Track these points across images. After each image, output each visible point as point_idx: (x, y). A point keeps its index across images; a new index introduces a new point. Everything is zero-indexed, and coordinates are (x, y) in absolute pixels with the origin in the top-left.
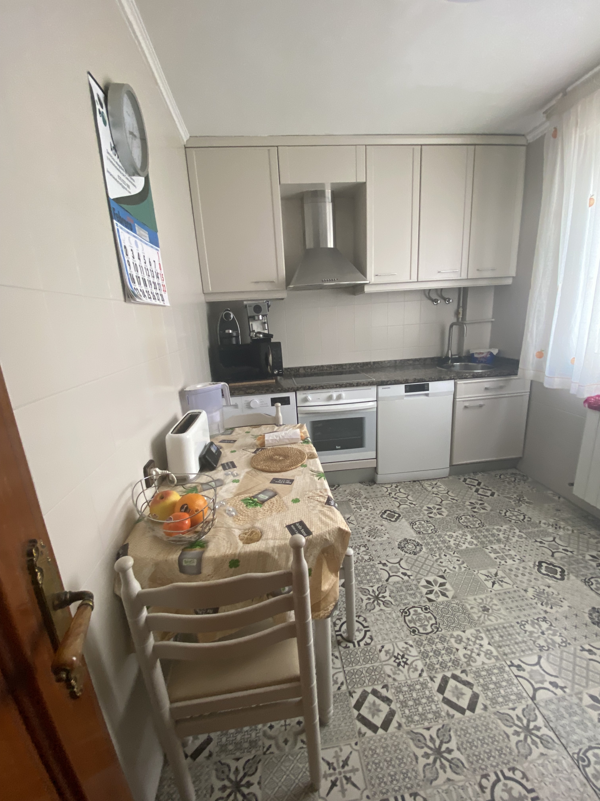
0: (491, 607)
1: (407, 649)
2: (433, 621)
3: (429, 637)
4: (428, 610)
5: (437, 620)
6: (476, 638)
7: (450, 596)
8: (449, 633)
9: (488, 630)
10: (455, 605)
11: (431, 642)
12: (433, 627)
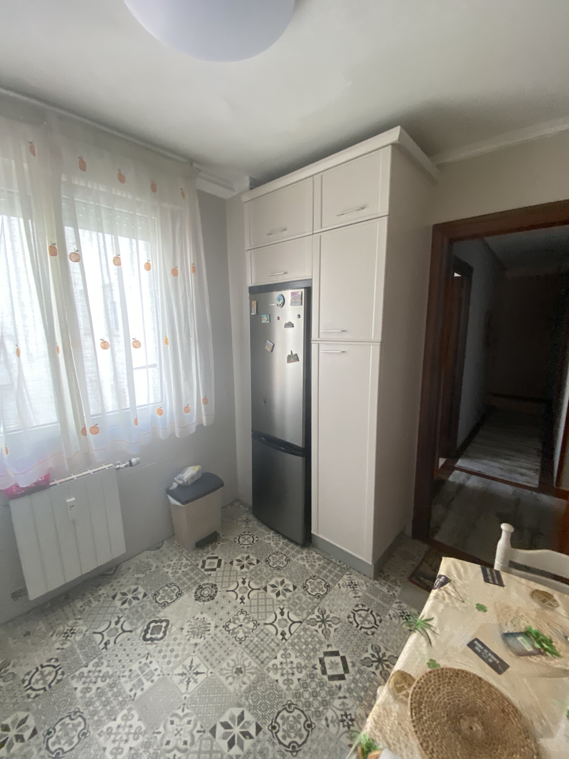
0: (233, 667)
1: (332, 722)
2: (285, 713)
3: (305, 709)
4: (274, 724)
5: (280, 709)
6: (276, 669)
7: (240, 710)
8: (287, 692)
9: (262, 662)
10: (250, 701)
11: (308, 705)
12: (291, 710)
